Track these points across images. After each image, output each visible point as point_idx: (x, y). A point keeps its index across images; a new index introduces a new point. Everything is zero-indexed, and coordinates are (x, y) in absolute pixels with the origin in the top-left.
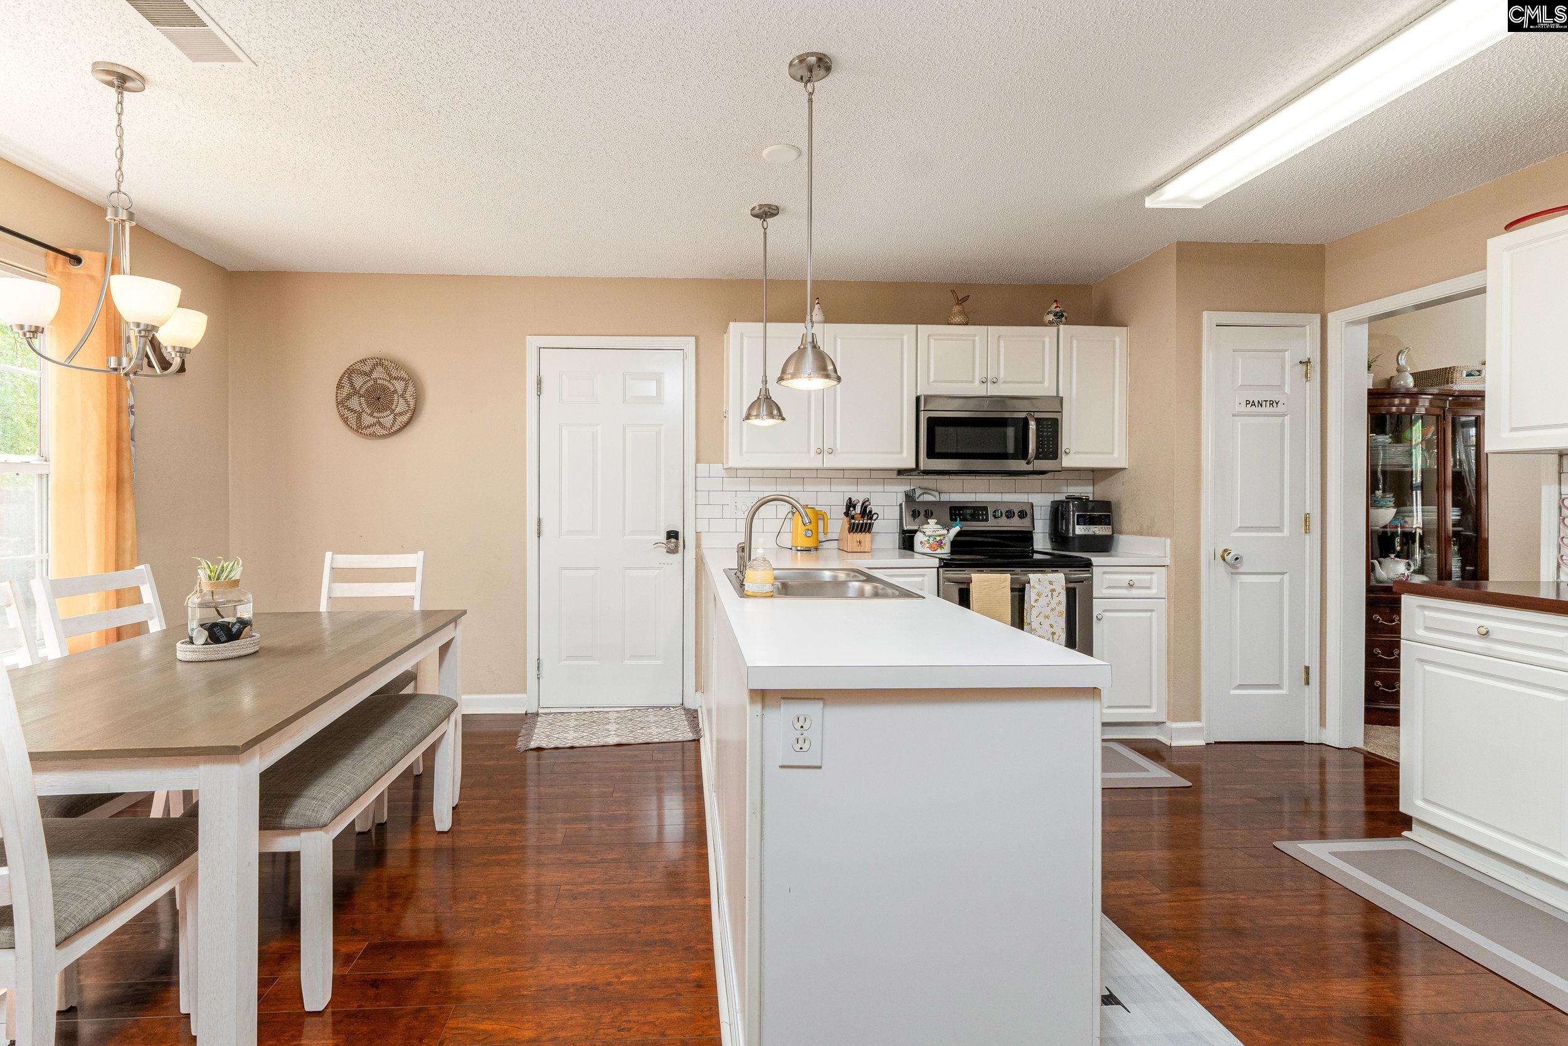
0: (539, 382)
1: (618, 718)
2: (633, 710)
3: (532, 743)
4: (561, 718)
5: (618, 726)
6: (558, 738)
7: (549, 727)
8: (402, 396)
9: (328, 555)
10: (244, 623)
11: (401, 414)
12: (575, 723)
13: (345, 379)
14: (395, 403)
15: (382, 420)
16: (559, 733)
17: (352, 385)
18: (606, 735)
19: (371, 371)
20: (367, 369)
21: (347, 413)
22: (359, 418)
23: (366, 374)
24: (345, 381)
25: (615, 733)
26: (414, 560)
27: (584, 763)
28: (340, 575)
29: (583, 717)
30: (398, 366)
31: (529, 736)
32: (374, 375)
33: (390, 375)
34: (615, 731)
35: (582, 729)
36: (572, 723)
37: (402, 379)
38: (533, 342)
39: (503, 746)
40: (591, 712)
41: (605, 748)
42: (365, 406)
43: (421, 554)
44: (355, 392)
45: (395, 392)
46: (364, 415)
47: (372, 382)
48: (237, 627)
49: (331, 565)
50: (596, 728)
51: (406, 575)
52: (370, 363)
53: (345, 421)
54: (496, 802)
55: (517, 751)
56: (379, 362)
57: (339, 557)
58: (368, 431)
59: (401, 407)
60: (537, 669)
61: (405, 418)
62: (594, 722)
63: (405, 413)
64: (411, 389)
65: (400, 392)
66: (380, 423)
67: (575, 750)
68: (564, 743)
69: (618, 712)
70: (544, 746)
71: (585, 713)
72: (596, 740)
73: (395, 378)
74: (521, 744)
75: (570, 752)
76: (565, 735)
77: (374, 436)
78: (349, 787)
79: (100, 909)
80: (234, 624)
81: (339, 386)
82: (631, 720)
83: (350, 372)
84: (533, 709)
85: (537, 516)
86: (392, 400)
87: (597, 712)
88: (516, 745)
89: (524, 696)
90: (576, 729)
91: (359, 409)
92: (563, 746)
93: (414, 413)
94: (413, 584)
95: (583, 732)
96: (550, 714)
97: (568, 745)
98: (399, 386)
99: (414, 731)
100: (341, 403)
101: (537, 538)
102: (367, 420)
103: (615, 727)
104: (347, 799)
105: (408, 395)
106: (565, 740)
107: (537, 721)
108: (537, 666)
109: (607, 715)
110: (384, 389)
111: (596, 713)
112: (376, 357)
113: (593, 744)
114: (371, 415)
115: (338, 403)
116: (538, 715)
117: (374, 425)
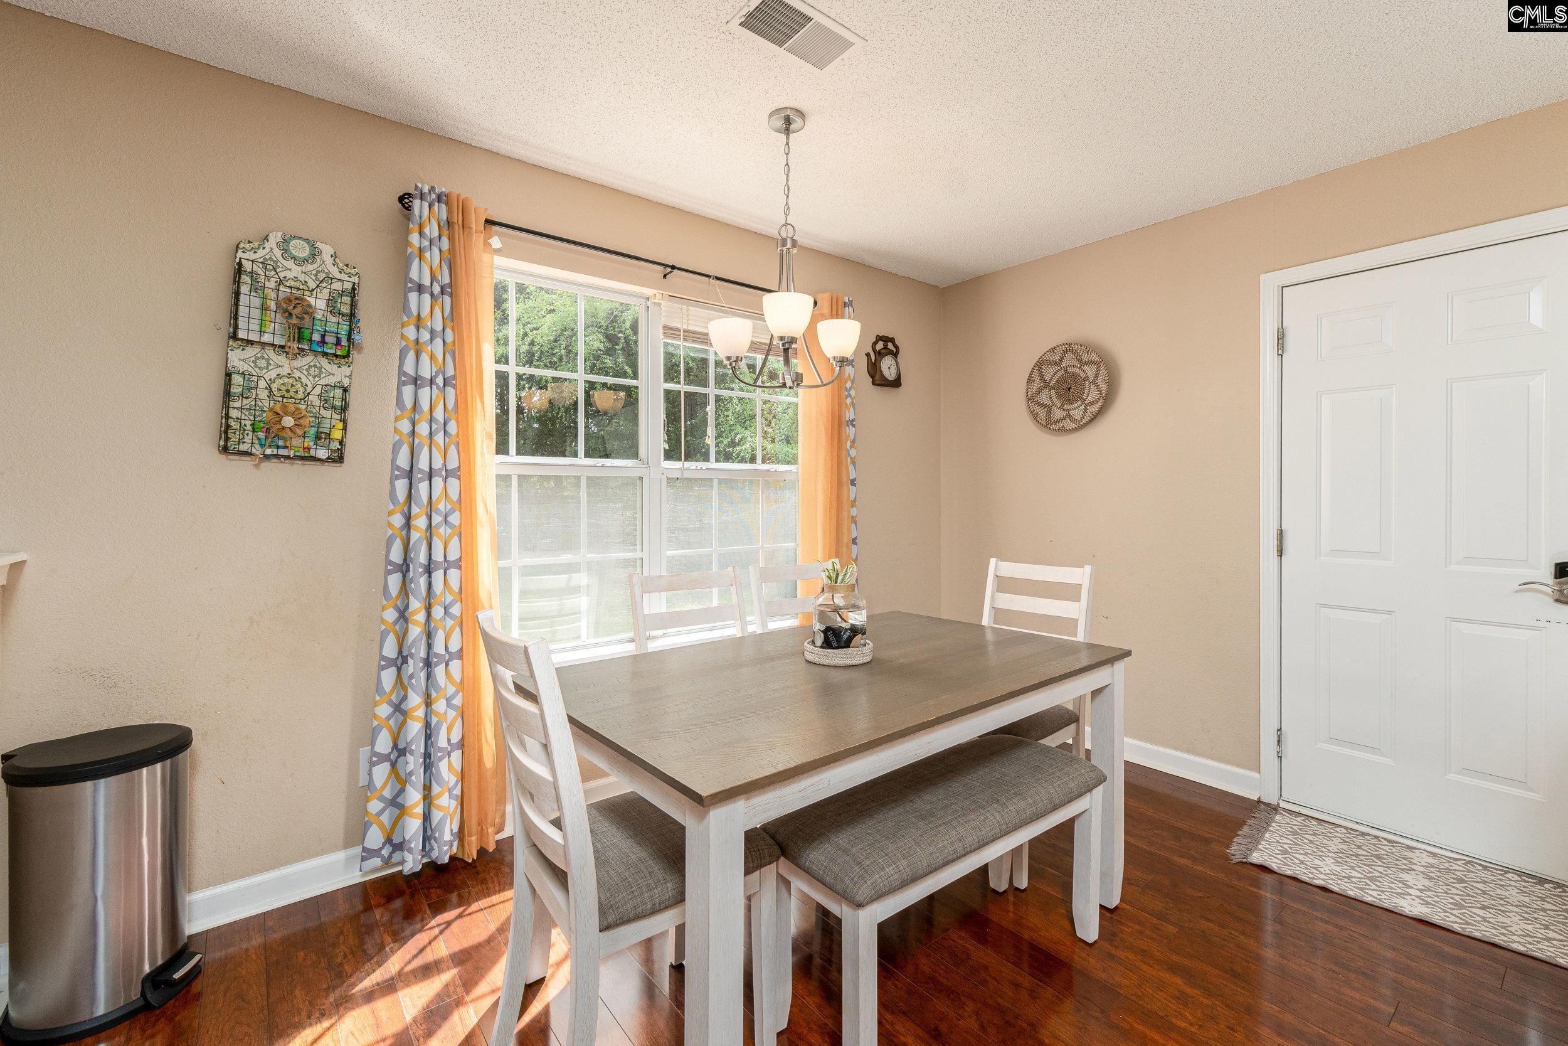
0: (1281, 337)
1: (1432, 866)
2: (1469, 862)
3: (1255, 854)
4: (1319, 828)
5: (1428, 883)
6: (1302, 862)
7: (1290, 837)
8: (1094, 382)
9: (993, 561)
10: (855, 631)
11: (1092, 403)
12: (1341, 846)
13: (1036, 373)
14: (1086, 392)
15: (1072, 413)
16: (1306, 854)
17: (1042, 378)
18: (1399, 891)
19: (1061, 359)
20: (1057, 358)
21: (1037, 409)
22: (1049, 412)
23: (1055, 363)
24: (1036, 374)
25: (1419, 894)
26: (1080, 576)
27: (1341, 928)
28: (1005, 585)
29: (1359, 840)
30: (1088, 348)
31: (1254, 842)
32: (1064, 364)
33: (1080, 360)
34: (1421, 891)
35: (1353, 862)
36: (1335, 845)
37: (1094, 363)
38: (1270, 282)
39: (1207, 841)
40: (1377, 837)
41: (1391, 914)
42: (1055, 399)
43: (1088, 569)
44: (1046, 385)
45: (1086, 379)
46: (1054, 409)
47: (1062, 372)
48: (848, 634)
49: (995, 573)
50: (1381, 869)
51: (1069, 592)
52: (1059, 351)
53: (1035, 416)
54: (1173, 930)
55: (1227, 858)
56: (1069, 348)
57: (1004, 565)
58: (1057, 427)
59: (1092, 394)
60: (1276, 743)
61: (1095, 408)
62: (1378, 857)
63: (1097, 401)
64: (1103, 372)
65: (1091, 378)
66: (1069, 416)
67: (1330, 895)
68: (1311, 876)
69: (1434, 855)
70: (1274, 867)
71: (1363, 834)
72: (1374, 893)
73: (1087, 363)
74: (1236, 850)
75: (1320, 896)
76: (1316, 862)
77: (1063, 431)
78: (904, 862)
79: (641, 908)
80: (846, 630)
81: (1030, 380)
82: (1461, 881)
83: (1040, 364)
84: (1272, 799)
85: (1276, 526)
86: (1083, 389)
87: (1390, 841)
88: (1228, 846)
89: (1256, 775)
90: (1341, 857)
91: (1049, 403)
92: (1307, 880)
93: (1108, 400)
94: (1076, 604)
95: (1353, 868)
96: (1299, 814)
97: (1317, 882)
98: (1090, 371)
99: (1022, 804)
100: (1031, 399)
101: (1276, 559)
102: (1057, 414)
103: (1423, 882)
104: (896, 879)
105: (1100, 381)
106: (1314, 871)
107: (1272, 819)
108: (1276, 739)
109: (1409, 854)
110: (1075, 376)
111: (1385, 843)
112: (1064, 343)
113: (1368, 899)
114: (1061, 408)
115: (1028, 399)
116: (1276, 810)
117: (1064, 418)
